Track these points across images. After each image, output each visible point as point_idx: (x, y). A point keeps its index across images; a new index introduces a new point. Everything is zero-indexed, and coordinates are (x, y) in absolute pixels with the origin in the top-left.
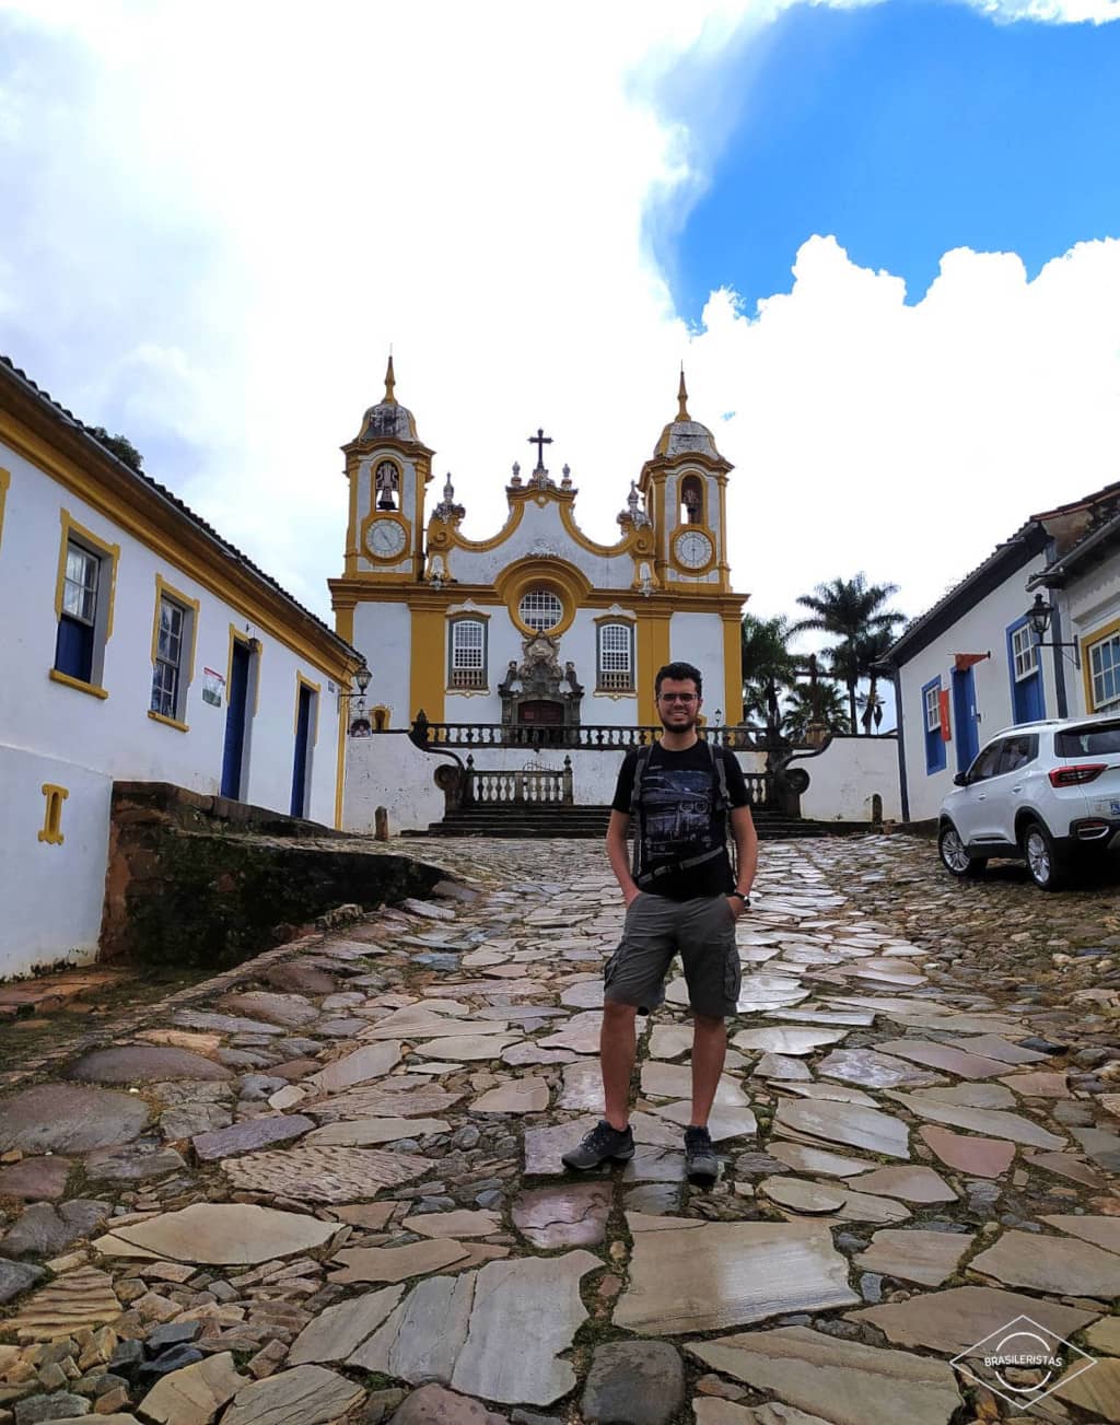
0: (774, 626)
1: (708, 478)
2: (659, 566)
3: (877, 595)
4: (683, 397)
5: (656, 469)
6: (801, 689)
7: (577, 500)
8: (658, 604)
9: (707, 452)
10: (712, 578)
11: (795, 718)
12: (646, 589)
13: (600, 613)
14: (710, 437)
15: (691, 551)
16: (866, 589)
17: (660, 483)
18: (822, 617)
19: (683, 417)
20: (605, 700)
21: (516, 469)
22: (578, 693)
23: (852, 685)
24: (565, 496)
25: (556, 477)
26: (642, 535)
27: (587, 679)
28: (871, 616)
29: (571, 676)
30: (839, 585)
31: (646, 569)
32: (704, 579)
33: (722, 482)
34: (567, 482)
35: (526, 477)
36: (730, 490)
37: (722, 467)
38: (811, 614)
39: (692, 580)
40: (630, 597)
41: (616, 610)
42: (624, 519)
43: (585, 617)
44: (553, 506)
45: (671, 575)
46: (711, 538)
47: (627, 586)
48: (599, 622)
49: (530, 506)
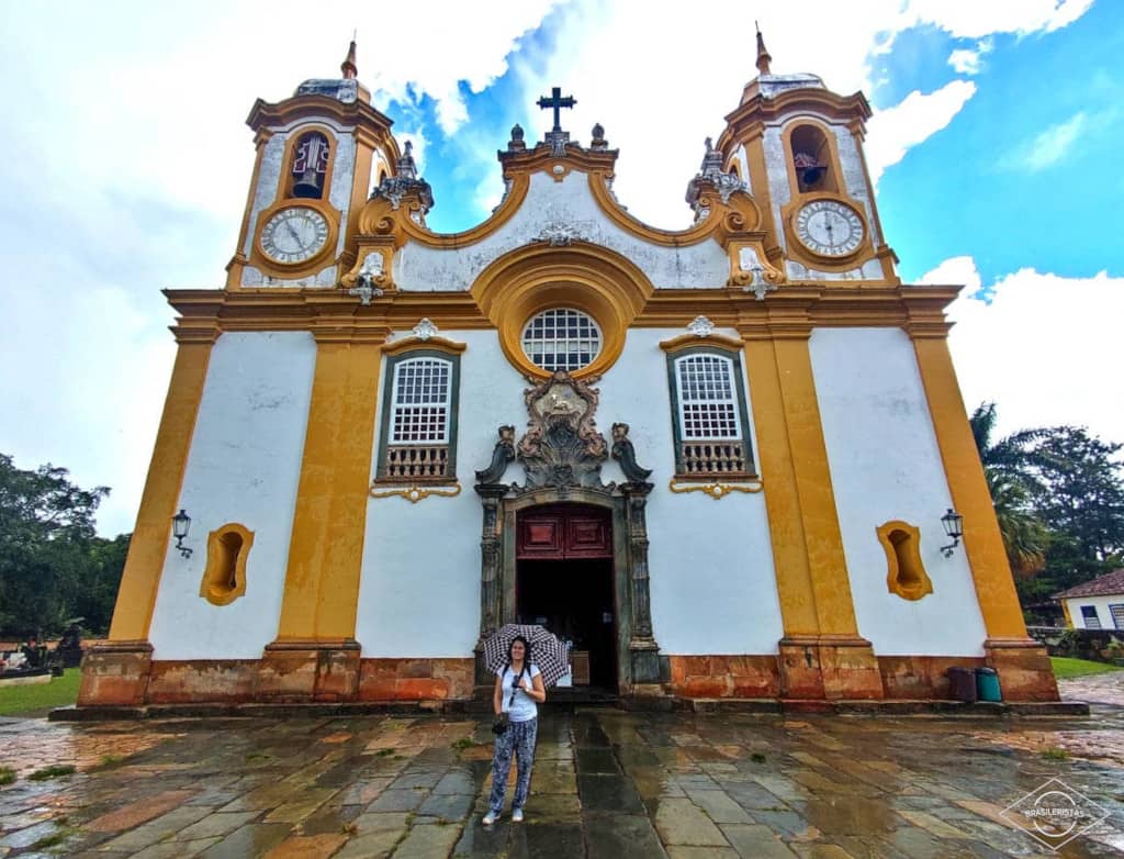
2: (770, 253)
10: (869, 272)
12: (756, 286)
13: (671, 335)
15: (824, 231)
22: (639, 483)
24: (598, 160)
27: (657, 457)
29: (623, 451)
31: (748, 256)
32: (853, 275)
34: (599, 143)
39: (832, 278)
40: (726, 304)
41: (701, 327)
42: (700, 191)
44: (577, 179)
45: (795, 268)
48: (672, 351)
49: (539, 180)
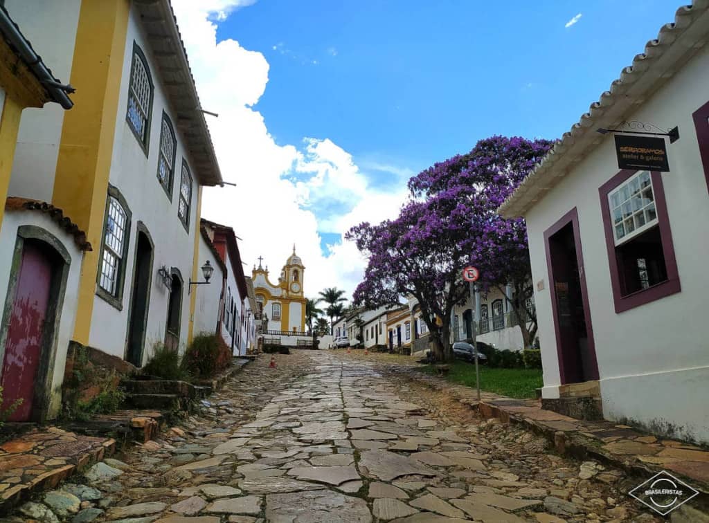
0: (312, 302)
1: (300, 270)
2: (287, 291)
3: (340, 293)
4: (294, 250)
5: (287, 267)
6: (319, 320)
7: (269, 274)
8: (287, 300)
9: (299, 264)
10: (300, 294)
11: (317, 327)
12: (284, 297)
13: (274, 301)
14: (300, 260)
15: (295, 287)
16: (337, 291)
17: (289, 270)
18: (325, 298)
19: (294, 255)
20: (273, 322)
21: (255, 266)
22: (267, 320)
23: (332, 318)
24: (266, 273)
25: (264, 268)
26: (284, 283)
27: (270, 317)
28: (338, 298)
29: (266, 316)
30: (330, 289)
31: (285, 291)
32: (298, 295)
33: (303, 271)
34: (266, 270)
35: (257, 268)
36: (304, 274)
37: (303, 268)
38: (322, 297)
39: (295, 294)
40: (280, 298)
41: (277, 301)
42: (280, 279)
43: (270, 302)
44: (263, 275)
45: (290, 293)
46: (299, 284)
47: (279, 295)
48: (273, 304)
49: (258, 275)
